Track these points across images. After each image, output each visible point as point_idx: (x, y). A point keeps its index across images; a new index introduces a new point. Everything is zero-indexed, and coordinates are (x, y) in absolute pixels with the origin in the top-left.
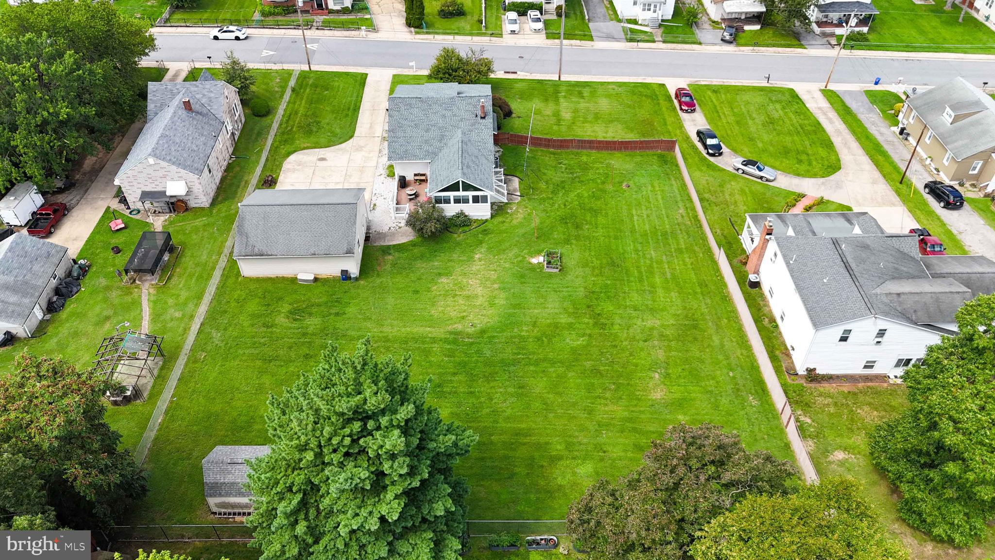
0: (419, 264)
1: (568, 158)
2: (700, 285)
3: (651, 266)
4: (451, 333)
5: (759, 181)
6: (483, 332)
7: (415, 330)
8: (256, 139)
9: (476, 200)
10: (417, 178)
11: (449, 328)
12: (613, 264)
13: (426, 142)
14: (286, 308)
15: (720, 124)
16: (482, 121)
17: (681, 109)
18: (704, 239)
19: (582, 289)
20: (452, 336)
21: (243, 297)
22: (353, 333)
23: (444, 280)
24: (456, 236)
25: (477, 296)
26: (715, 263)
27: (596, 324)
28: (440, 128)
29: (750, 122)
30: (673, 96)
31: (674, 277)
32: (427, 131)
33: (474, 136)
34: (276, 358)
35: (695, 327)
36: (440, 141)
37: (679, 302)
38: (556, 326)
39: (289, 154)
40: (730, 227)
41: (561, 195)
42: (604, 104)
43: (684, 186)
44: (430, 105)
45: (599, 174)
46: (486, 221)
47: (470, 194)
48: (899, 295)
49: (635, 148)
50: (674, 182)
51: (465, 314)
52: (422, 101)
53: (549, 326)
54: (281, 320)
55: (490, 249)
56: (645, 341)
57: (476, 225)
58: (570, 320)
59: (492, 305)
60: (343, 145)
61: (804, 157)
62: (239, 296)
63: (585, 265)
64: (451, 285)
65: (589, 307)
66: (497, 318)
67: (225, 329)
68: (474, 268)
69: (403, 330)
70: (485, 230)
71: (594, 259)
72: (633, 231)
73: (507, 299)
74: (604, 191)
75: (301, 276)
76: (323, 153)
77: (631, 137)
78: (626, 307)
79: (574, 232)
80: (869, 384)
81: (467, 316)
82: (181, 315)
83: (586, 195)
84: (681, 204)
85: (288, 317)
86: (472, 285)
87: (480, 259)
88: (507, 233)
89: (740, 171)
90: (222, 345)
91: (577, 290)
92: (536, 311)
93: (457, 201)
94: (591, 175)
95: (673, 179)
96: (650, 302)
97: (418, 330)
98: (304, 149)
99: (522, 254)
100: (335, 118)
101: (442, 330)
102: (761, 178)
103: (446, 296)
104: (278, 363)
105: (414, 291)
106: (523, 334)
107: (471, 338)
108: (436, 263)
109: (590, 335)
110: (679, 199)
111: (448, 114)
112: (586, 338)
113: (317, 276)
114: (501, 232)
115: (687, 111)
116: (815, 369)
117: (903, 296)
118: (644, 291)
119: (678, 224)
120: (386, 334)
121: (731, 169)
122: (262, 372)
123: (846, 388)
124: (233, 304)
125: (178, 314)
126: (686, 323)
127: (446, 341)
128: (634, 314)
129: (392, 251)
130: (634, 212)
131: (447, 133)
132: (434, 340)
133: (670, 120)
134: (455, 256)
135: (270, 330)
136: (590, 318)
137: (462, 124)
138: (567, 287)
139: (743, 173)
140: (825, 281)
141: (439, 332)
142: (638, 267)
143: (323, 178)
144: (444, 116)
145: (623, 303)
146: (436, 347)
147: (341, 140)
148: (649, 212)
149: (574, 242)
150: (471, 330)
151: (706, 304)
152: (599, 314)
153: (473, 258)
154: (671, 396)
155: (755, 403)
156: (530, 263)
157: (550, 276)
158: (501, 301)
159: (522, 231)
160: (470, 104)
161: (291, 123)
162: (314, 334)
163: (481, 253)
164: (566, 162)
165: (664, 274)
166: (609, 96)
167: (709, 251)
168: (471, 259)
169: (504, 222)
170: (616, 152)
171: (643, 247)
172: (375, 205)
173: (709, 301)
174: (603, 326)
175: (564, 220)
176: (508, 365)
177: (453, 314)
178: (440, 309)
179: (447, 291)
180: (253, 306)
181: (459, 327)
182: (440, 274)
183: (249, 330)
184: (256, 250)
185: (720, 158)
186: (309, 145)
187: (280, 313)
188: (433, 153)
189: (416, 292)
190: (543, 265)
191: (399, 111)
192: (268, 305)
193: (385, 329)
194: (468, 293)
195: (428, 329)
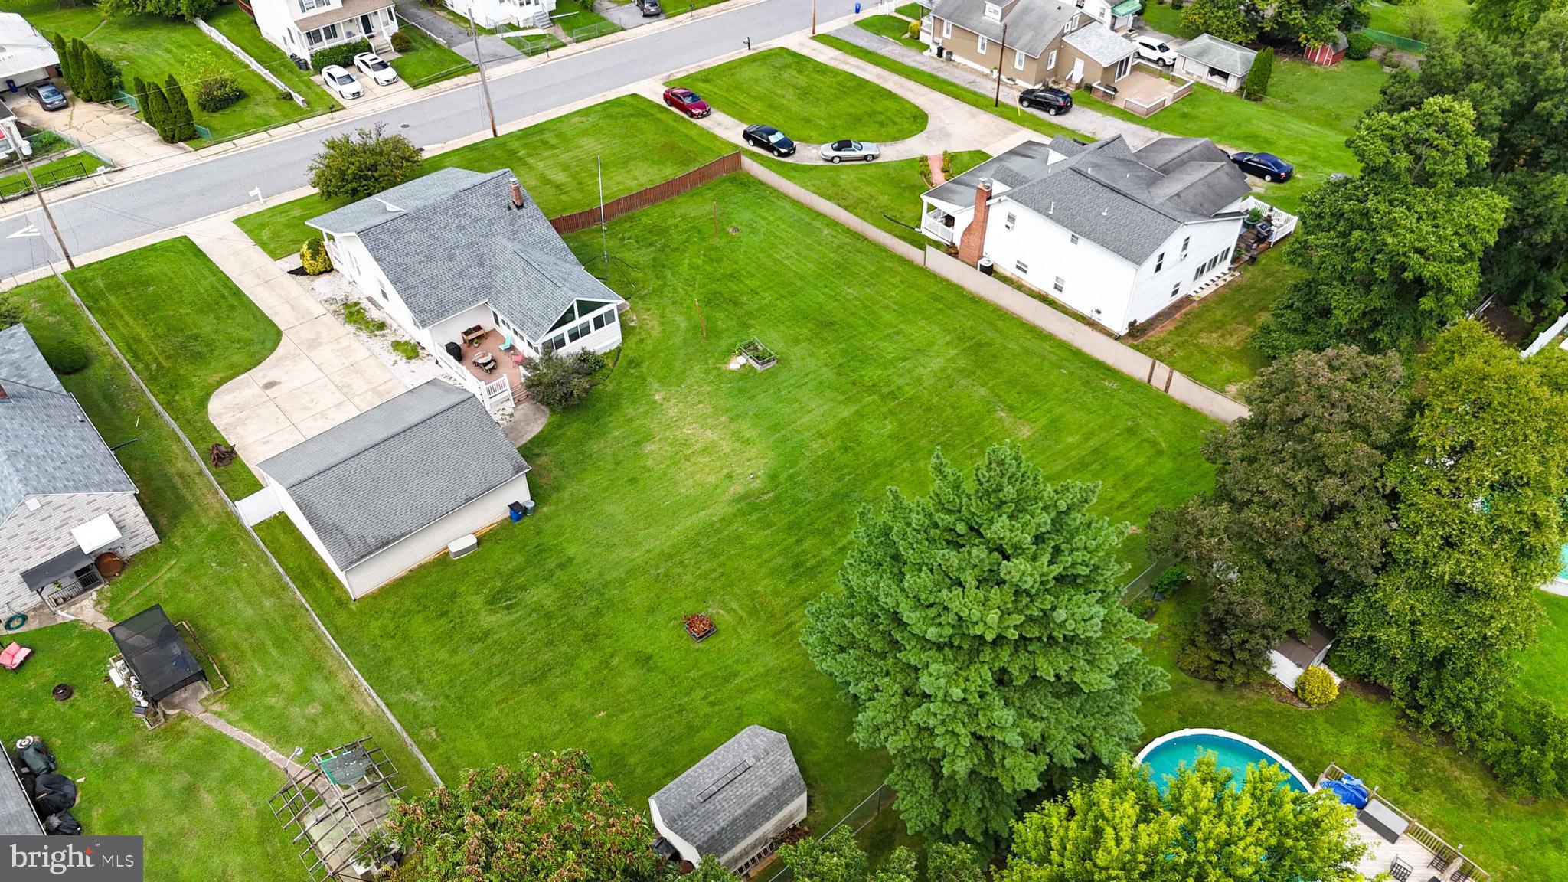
0: (594, 446)
2: (936, 300)
3: (866, 307)
4: (739, 499)
5: (865, 162)
6: (773, 477)
7: (689, 524)
8: (113, 406)
9: (599, 323)
10: (471, 337)
11: (727, 496)
12: (827, 325)
13: (462, 275)
14: (477, 602)
16: (521, 212)
17: (693, 115)
18: (882, 249)
19: (824, 369)
20: (743, 503)
21: (391, 626)
22: (614, 574)
23: (648, 448)
25: (715, 443)
26: (924, 270)
27: (883, 397)
28: (469, 246)
29: (784, 102)
30: (665, 104)
31: (902, 306)
32: (451, 258)
34: (546, 670)
35: (980, 345)
36: (481, 265)
37: (935, 329)
38: (844, 423)
40: (895, 225)
41: (670, 276)
42: (590, 145)
43: (795, 202)
44: (430, 220)
45: (686, 231)
46: (619, 350)
47: (590, 317)
48: (1178, 195)
49: (694, 184)
50: (781, 204)
51: (726, 471)
52: (413, 219)
53: (838, 427)
54: (488, 620)
55: (661, 381)
56: (951, 386)
57: (610, 360)
58: (853, 408)
60: (280, 350)
61: (881, 118)
62: (384, 628)
63: (796, 341)
64: (667, 448)
65: (854, 384)
66: (771, 455)
67: (420, 681)
68: (672, 413)
69: (673, 532)
70: (630, 362)
71: (798, 330)
72: (802, 278)
73: (756, 426)
74: (716, 248)
75: (454, 548)
76: (260, 375)
77: (671, 171)
78: (891, 362)
79: (741, 312)
80: (1183, 311)
81: (733, 471)
82: (320, 709)
83: (700, 262)
84: (817, 224)
85: (494, 611)
86: (693, 434)
87: (666, 399)
88: (661, 351)
89: (837, 160)
90: (443, 701)
91: (821, 372)
92: (805, 420)
93: (574, 337)
94: (677, 237)
95: (775, 200)
96: (909, 345)
97: (692, 521)
98: (220, 383)
99: (711, 366)
100: (218, 318)
101: (722, 505)
102: (865, 158)
103: (676, 464)
104: (557, 672)
105: (629, 480)
106: (820, 453)
107: (768, 492)
108: (616, 433)
109: (891, 413)
110: (808, 219)
111: (465, 221)
112: (891, 417)
113: (479, 534)
114: (654, 354)
115: (701, 115)
116: (1135, 321)
117: (1182, 195)
118: (889, 335)
119: (840, 247)
120: (658, 551)
121: (822, 163)
122: (551, 696)
123: (1169, 326)
124: (388, 644)
125: (314, 709)
126: (968, 344)
127: (742, 513)
128: (908, 364)
129: (537, 451)
130: (777, 256)
132: (727, 521)
133: (693, 133)
135: (490, 641)
136: (870, 395)
137: (496, 228)
138: (807, 375)
139: (842, 161)
140: (1104, 214)
141: (720, 509)
142: (853, 314)
143: (306, 408)
144: (461, 227)
145: (883, 360)
146: (740, 527)
147: (269, 345)
148: (793, 249)
149: (752, 322)
150: (757, 484)
151: (965, 316)
152: (873, 386)
153: (654, 402)
154: (1039, 425)
155: (1115, 386)
156: (733, 371)
157: (773, 373)
158: (751, 432)
159: (677, 340)
160: (487, 194)
161: (148, 356)
162: (561, 608)
163: (657, 391)
164: (627, 235)
165: (887, 307)
166: (585, 133)
167: (903, 260)
168: (654, 405)
169: (642, 341)
170: (677, 198)
171: (832, 290)
173: (962, 311)
174: (892, 395)
175: (711, 300)
176: (846, 495)
177: (712, 479)
178: (690, 482)
179: (671, 457)
180: (421, 628)
181: (738, 489)
182: (637, 444)
183: (458, 658)
184: (371, 540)
185: (796, 155)
186: (222, 375)
187: (477, 613)
188: (483, 287)
189: (633, 480)
190: (751, 366)
191: (387, 247)
192: (444, 614)
193: (648, 544)
194: (698, 446)
195: (702, 514)
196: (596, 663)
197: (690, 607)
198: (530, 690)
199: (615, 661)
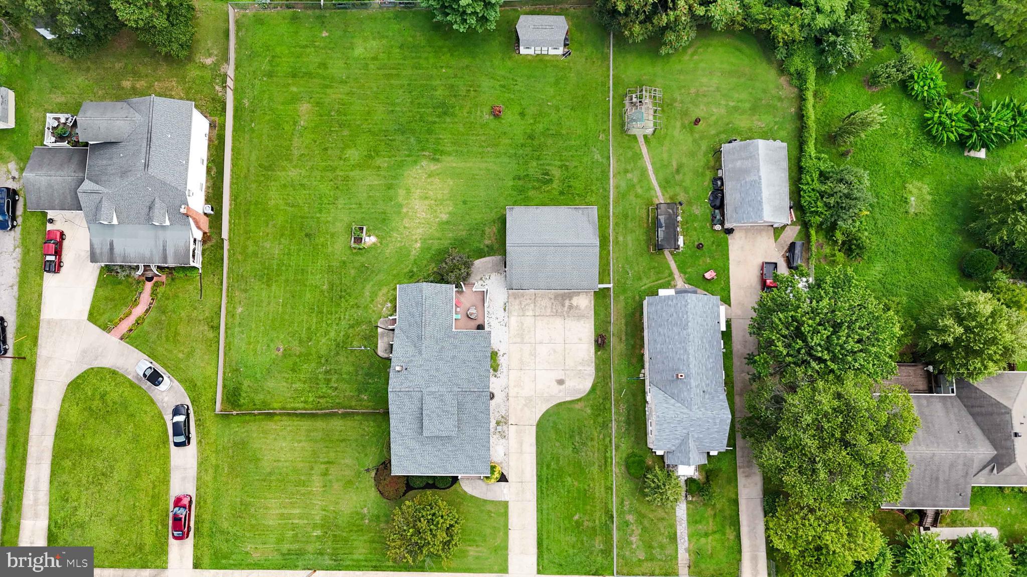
0: (464, 234)
3: (282, 234)
4: (438, 160)
6: (415, 162)
7: (463, 164)
8: (628, 412)
11: (439, 165)
13: (455, 347)
14: (556, 183)
15: (159, 471)
19: (340, 206)
20: (437, 157)
22: (505, 160)
23: (445, 217)
25: (421, 198)
28: (442, 359)
29: (125, 476)
30: (192, 531)
32: (454, 357)
33: (411, 350)
34: (554, 135)
35: (265, 168)
36: (443, 347)
37: (270, 194)
38: (363, 168)
41: (341, 334)
44: (449, 381)
45: (301, 369)
50: (234, 358)
51: (428, 180)
52: (458, 385)
53: (368, 167)
54: (557, 173)
55: (409, 254)
56: (303, 154)
58: (352, 174)
59: (408, 191)
60: (544, 408)
61: (96, 404)
63: (333, 235)
64: (439, 211)
67: (593, 163)
68: (420, 231)
69: (471, 164)
72: (287, 281)
73: (397, 195)
74: (301, 342)
76: (561, 394)
79: (336, 277)
81: (426, 177)
82: (628, 174)
84: (237, 321)
85: (553, 176)
86: (423, 211)
87: (416, 241)
88: (393, 275)
90: (591, 148)
91: (343, 206)
92: (376, 183)
94: (309, 368)
95: (234, 363)
96: (292, 193)
97: (461, 164)
99: (382, 247)
100: (558, 460)
101: (444, 163)
103: (442, 199)
104: (551, 132)
106: (388, 159)
107: (424, 155)
108: (451, 235)
109: (341, 158)
110: (236, 330)
111: (433, 372)
112: (344, 157)
114: (397, 275)
118: (293, 206)
119: (246, 290)
120: (483, 160)
122: (559, 123)
125: (629, 176)
126: (269, 173)
127: (442, 153)
128: (305, 181)
129: (486, 249)
130: (280, 309)
132: (450, 153)
133: (207, 478)
134: (435, 244)
135: (563, 163)
136: (338, 176)
137: (421, 362)
138: (350, 208)
141: (447, 162)
142: (293, 233)
143: (555, 352)
144: (437, 370)
145: (312, 193)
146: (448, 147)
147: (547, 418)
148: (267, 309)
150: (424, 163)
153: (422, 243)
154: (296, 106)
155: (245, 101)
156: (377, 236)
157: (361, 222)
158: (402, 192)
159: (380, 277)
161: (602, 447)
162: (532, 158)
163: (415, 249)
165: (273, 226)
166: (264, 530)
168: (424, 240)
171: (283, 259)
172: (505, 310)
173: (248, 195)
177: (437, 180)
178: (445, 185)
179: (441, 204)
181: (433, 167)
182: (447, 222)
183: (576, 163)
184: (580, 212)
185: (179, 401)
186: (577, 408)
187: (559, 179)
188: (449, 337)
189: (465, 203)
190: (366, 234)
191: (480, 375)
192: (570, 187)
193: (484, 165)
194: (427, 202)
195: (454, 165)
196: (537, 125)
197: (493, 123)
198: (564, 132)
199: (532, 121)
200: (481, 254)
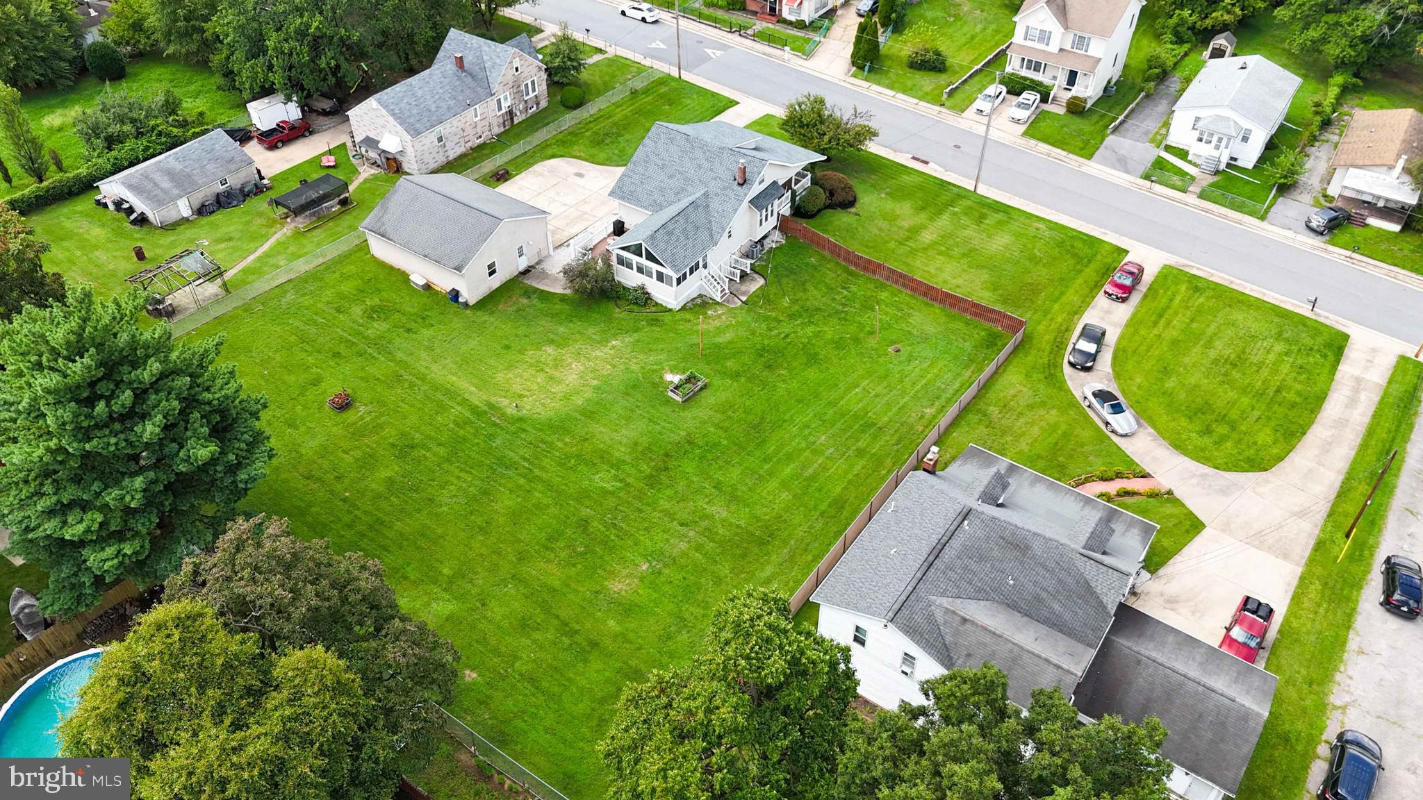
0: (544, 321)
1: (861, 287)
2: (834, 504)
3: (800, 452)
4: (489, 404)
5: (1103, 427)
6: (521, 420)
7: (459, 383)
8: (537, 128)
9: (660, 277)
12: (756, 426)
13: (662, 190)
14: (374, 301)
15: (1143, 332)
16: (737, 188)
17: (1105, 290)
19: (684, 433)
20: (486, 408)
21: (351, 274)
22: (401, 355)
23: (550, 350)
24: (617, 310)
25: (561, 382)
28: (686, 179)
29: (1197, 349)
31: (814, 478)
32: (671, 177)
33: (715, 203)
34: (311, 342)
35: (762, 544)
36: (676, 194)
37: (780, 506)
38: (603, 455)
39: (553, 156)
41: (797, 322)
42: (998, 242)
44: (693, 148)
46: (671, 311)
47: (655, 267)
48: (965, 620)
49: (965, 310)
51: (527, 393)
53: (596, 451)
55: (636, 342)
56: (682, 525)
57: (654, 309)
58: (627, 458)
59: (566, 397)
61: (1222, 429)
62: (349, 271)
63: (722, 411)
64: (550, 358)
65: (666, 455)
66: (551, 414)
67: (303, 295)
68: (596, 353)
69: (449, 377)
70: (657, 320)
71: (741, 410)
72: (832, 403)
73: (588, 401)
74: (858, 343)
75: (413, 277)
76: (589, 168)
78: (709, 478)
79: (757, 370)
81: (525, 396)
83: (829, 337)
85: (365, 311)
86: (571, 369)
87: (613, 347)
88: (677, 334)
89: (1087, 403)
90: (285, 307)
91: (677, 431)
92: (602, 429)
93: (639, 269)
94: (866, 317)
96: (744, 489)
97: (462, 384)
98: (574, 157)
99: (666, 364)
101: (485, 397)
102: (1108, 424)
103: (531, 366)
104: (307, 347)
105: (506, 345)
106: (558, 444)
107: (501, 420)
108: (562, 329)
109: (627, 485)
111: (706, 165)
112: (620, 485)
113: (429, 284)
114: (671, 330)
115: (1110, 295)
117: (968, 626)
118: (754, 473)
120: (428, 373)
121: (1080, 395)
122: (285, 348)
124: (336, 276)
126: (758, 533)
127: (474, 409)
128: (709, 490)
129: (533, 296)
130: (865, 383)
131: (689, 189)
132: (464, 402)
134: (591, 330)
135: (337, 314)
136: (653, 468)
137: (713, 183)
138: (670, 423)
139: (1089, 406)
140: (893, 551)
141: (478, 397)
142: (782, 444)
143: (558, 194)
144: (699, 166)
145: (712, 472)
146: (457, 410)
147: (622, 163)
148: (885, 392)
149: (743, 380)
150: (511, 412)
152: (667, 469)
153: (608, 342)
154: (632, 596)
156: (661, 378)
157: (669, 401)
158: (579, 399)
159: (696, 340)
161: (592, 125)
162: (366, 338)
163: (623, 342)
165: (805, 468)
166: (1019, 235)
168: (604, 342)
169: (689, 321)
170: (937, 305)
171: (820, 425)
174: (655, 484)
177: (515, 387)
178: (510, 376)
179: (539, 362)
180: (349, 286)
181: (504, 402)
182: (552, 342)
183: (321, 306)
184: (383, 229)
185: (1083, 374)
186: (583, 155)
187: (363, 304)
189: (508, 347)
190: (670, 386)
191: (656, 142)
192: (362, 292)
193: (434, 367)
194: (557, 374)
195: (472, 389)
198: (292, 339)
199: (313, 370)
200: (545, 296)
